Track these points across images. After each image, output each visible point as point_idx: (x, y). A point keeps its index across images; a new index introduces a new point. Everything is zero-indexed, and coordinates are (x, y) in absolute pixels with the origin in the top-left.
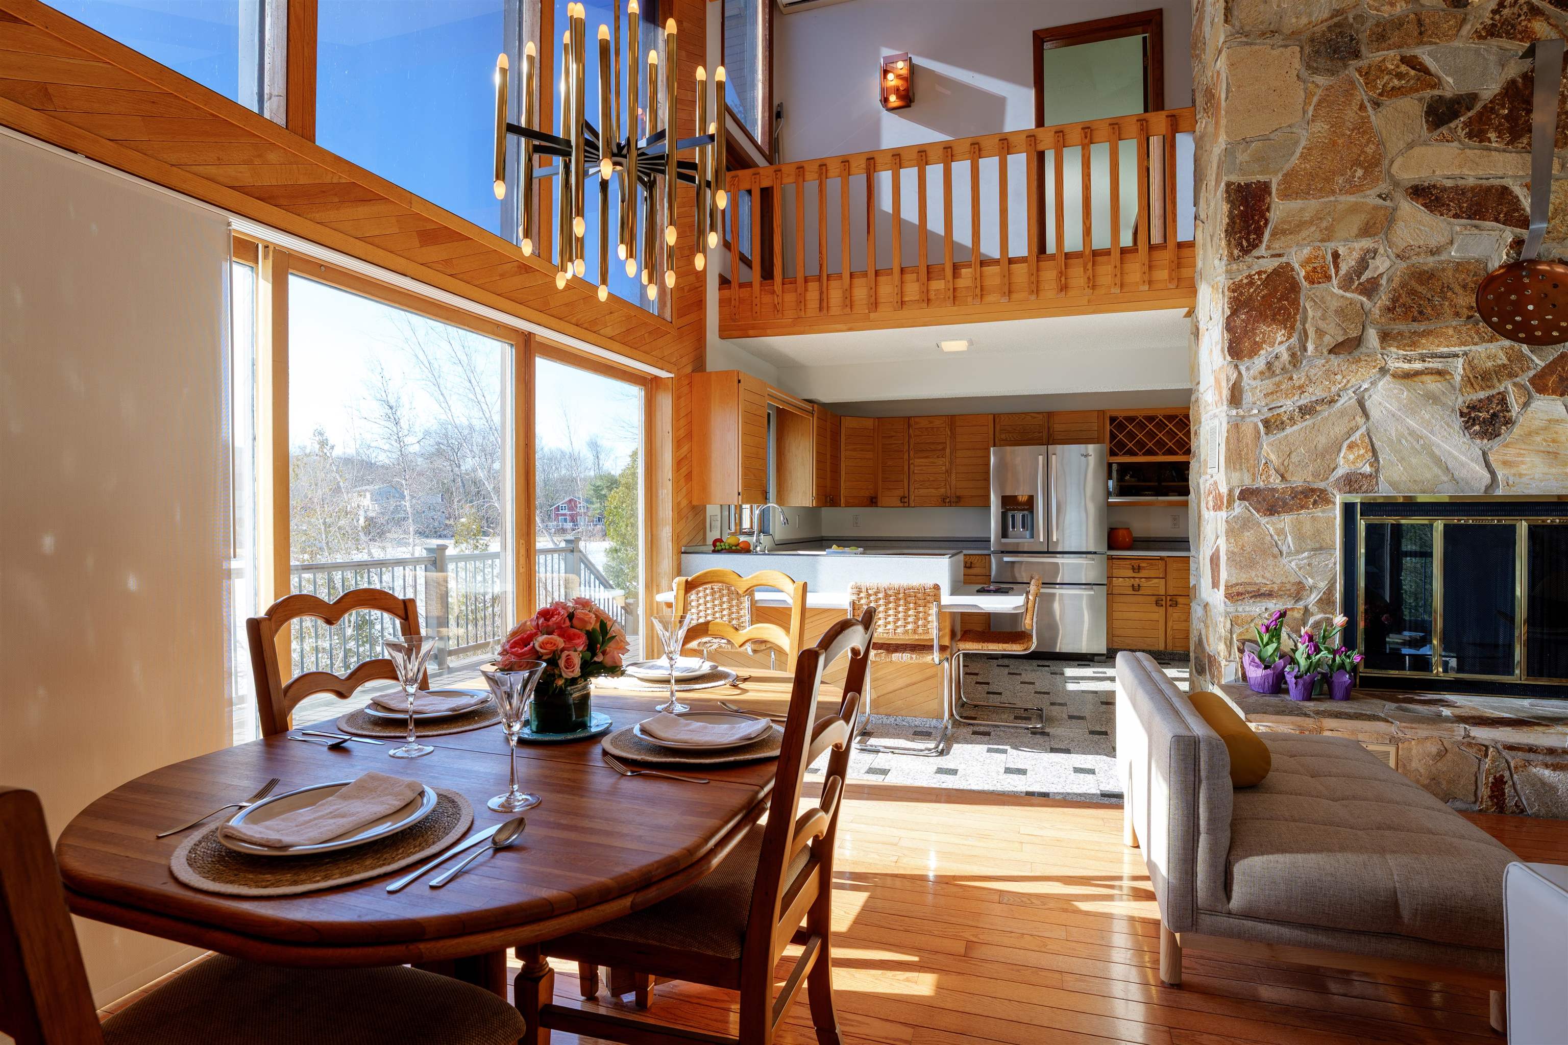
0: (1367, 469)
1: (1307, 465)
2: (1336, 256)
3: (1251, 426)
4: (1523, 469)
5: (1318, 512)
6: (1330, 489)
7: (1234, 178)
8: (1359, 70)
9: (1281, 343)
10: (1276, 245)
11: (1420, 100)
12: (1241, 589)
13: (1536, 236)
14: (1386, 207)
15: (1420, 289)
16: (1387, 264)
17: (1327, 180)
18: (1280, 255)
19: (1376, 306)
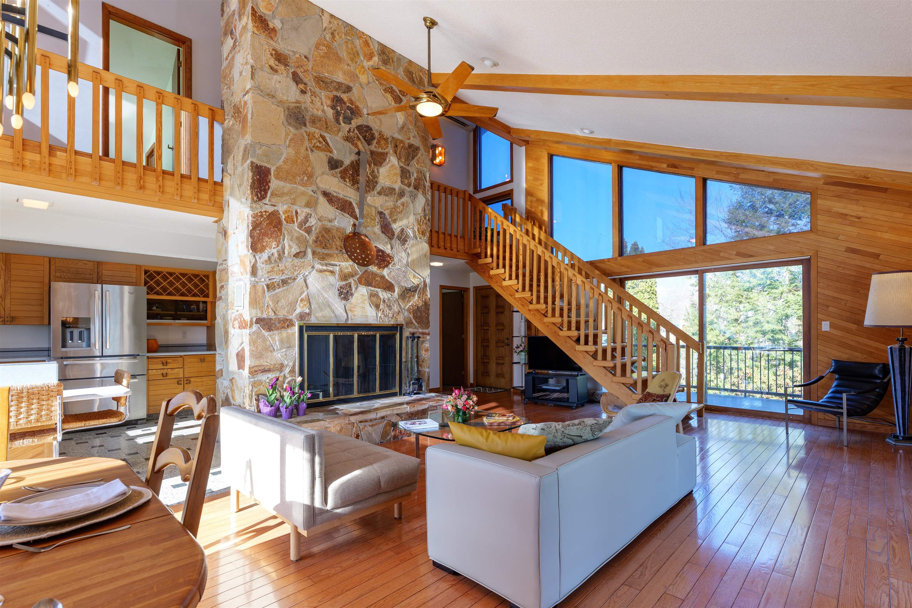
0: (307, 311)
1: (284, 308)
2: (297, 213)
3: (261, 287)
4: (356, 313)
5: (289, 331)
6: (294, 319)
7: (254, 160)
8: (306, 132)
9: (274, 248)
10: (273, 200)
11: (326, 155)
12: (256, 369)
13: (360, 224)
14: (315, 197)
15: (325, 235)
16: (315, 222)
17: (294, 177)
18: (274, 206)
19: (311, 238)
